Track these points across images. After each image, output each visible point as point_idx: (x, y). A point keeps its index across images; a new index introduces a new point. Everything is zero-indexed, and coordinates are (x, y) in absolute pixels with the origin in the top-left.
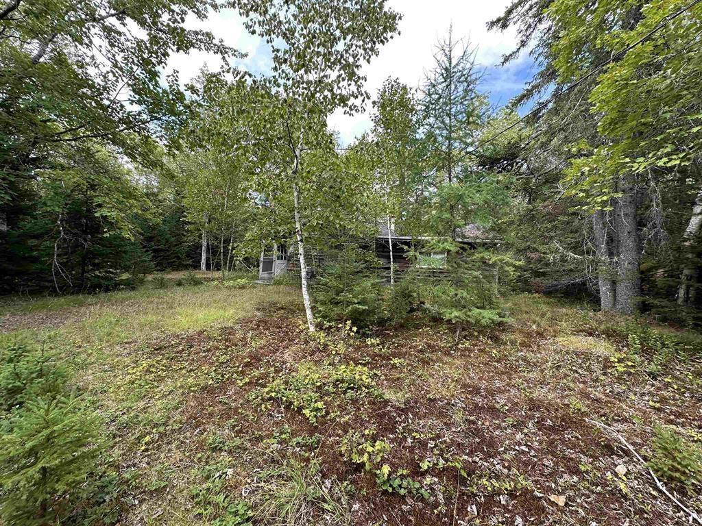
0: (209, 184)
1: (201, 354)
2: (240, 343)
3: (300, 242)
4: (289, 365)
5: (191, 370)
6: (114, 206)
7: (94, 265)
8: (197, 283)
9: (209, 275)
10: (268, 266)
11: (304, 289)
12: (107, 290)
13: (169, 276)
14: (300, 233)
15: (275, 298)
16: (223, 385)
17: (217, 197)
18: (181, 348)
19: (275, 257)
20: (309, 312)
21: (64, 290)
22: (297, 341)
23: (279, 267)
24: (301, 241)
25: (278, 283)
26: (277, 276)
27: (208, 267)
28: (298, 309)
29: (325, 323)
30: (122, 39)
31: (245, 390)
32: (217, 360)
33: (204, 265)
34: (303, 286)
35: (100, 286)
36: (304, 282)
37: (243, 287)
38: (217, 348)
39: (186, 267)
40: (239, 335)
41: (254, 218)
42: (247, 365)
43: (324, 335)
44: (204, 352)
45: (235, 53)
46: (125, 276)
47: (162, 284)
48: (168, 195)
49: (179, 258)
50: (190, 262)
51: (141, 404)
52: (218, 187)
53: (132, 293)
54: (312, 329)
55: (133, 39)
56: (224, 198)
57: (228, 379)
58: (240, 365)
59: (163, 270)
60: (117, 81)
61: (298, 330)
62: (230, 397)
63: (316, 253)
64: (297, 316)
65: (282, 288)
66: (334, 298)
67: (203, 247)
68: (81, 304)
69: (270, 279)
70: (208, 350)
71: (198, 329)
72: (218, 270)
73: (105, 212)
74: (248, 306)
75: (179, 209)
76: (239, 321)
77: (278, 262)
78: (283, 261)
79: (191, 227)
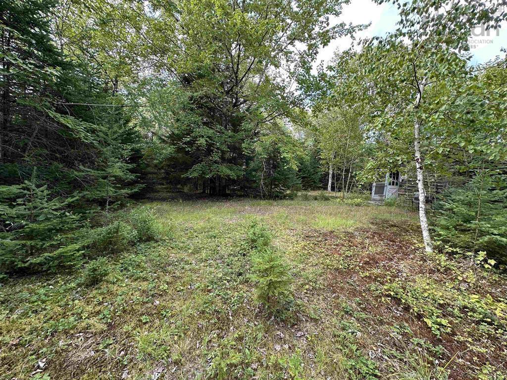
0: (337, 131)
1: (332, 246)
2: (359, 245)
3: (419, 170)
4: (405, 275)
5: (327, 255)
6: (289, 152)
7: (275, 185)
8: (327, 199)
9: (334, 194)
10: (380, 189)
11: (422, 213)
12: (281, 199)
13: (309, 194)
14: (420, 161)
15: (387, 216)
16: (349, 272)
17: (343, 139)
18: (320, 239)
19: (386, 183)
20: (426, 234)
21: (264, 197)
22: (412, 256)
23: (390, 192)
24: (421, 168)
25: (389, 205)
26: (388, 199)
27: (333, 189)
28: (411, 229)
29: (446, 247)
30: (293, 55)
31: (366, 281)
32: (344, 253)
33: (330, 188)
34: (420, 209)
35: (278, 197)
36: (422, 205)
37: (358, 205)
38: (343, 245)
39: (319, 188)
40: (359, 240)
41: (370, 152)
42: (367, 263)
43: (445, 258)
44: (335, 245)
45: (360, 27)
46: (288, 192)
47: (306, 198)
48: (310, 143)
49: (315, 182)
50: (321, 185)
51: (301, 266)
52: (343, 132)
53: (292, 202)
54: (429, 250)
55: (298, 52)
56: (347, 140)
57: (352, 269)
58: (361, 261)
59: (306, 190)
60: (291, 81)
61: (413, 248)
62: (354, 282)
63: (433, 180)
64: (410, 235)
65: (393, 209)
66: (461, 225)
67: (330, 175)
68: (271, 205)
69: (382, 200)
70: (337, 245)
71: (330, 230)
72: (340, 191)
73: (285, 155)
74: (365, 219)
75: (316, 150)
76: (357, 229)
77: (389, 187)
78: (394, 187)
79: (324, 162)
